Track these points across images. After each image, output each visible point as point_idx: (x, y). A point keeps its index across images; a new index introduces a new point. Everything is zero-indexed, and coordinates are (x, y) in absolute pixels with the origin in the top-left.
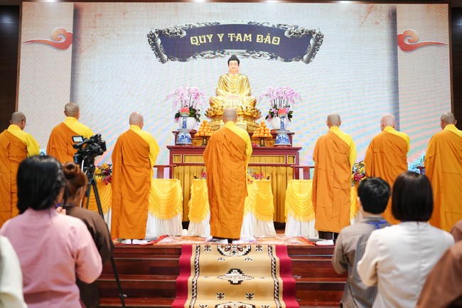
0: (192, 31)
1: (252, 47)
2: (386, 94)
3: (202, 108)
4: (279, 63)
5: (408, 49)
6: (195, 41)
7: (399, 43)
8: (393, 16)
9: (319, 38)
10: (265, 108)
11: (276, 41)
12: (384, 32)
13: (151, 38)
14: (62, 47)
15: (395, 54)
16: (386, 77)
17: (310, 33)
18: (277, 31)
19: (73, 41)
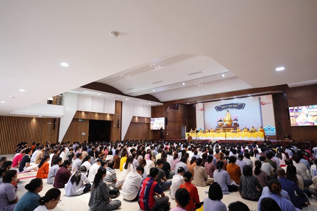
0: (222, 106)
1: (232, 108)
2: (259, 114)
3: (222, 120)
4: (237, 110)
5: (263, 105)
6: (222, 107)
7: (261, 104)
8: (260, 99)
9: (245, 104)
10: (233, 119)
11: (237, 106)
12: (258, 102)
13: (215, 108)
14: (202, 110)
15: (261, 106)
16: (259, 111)
17: (243, 104)
18: (236, 104)
19: (203, 109)
